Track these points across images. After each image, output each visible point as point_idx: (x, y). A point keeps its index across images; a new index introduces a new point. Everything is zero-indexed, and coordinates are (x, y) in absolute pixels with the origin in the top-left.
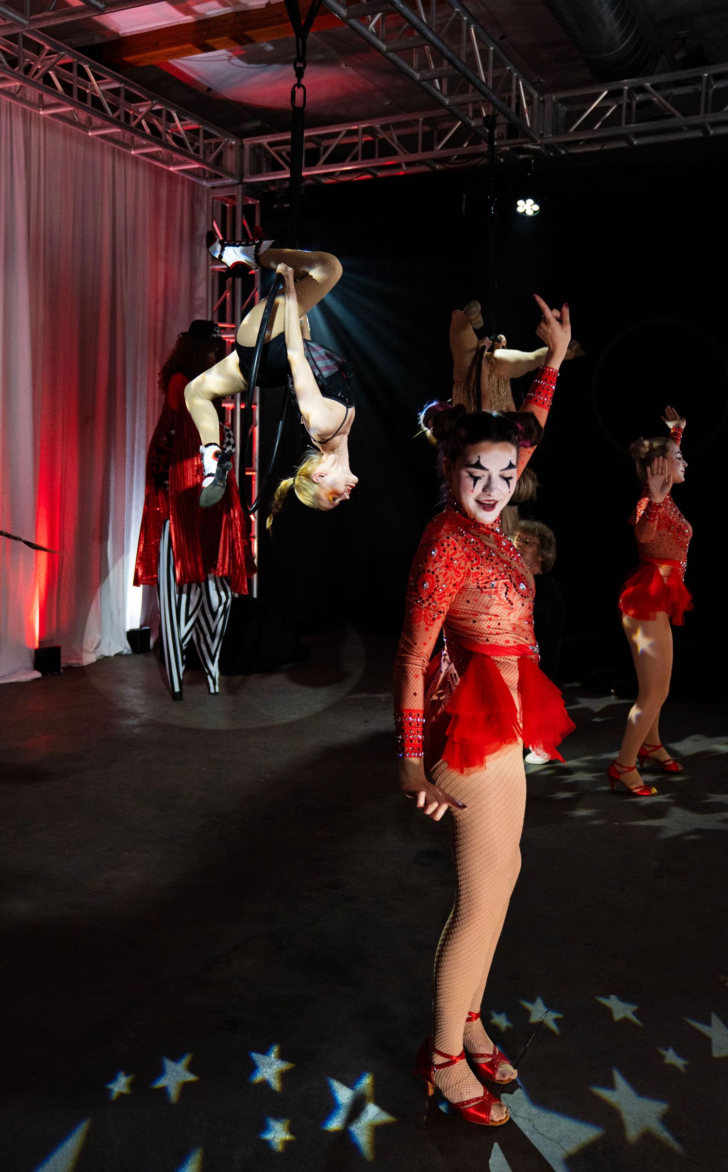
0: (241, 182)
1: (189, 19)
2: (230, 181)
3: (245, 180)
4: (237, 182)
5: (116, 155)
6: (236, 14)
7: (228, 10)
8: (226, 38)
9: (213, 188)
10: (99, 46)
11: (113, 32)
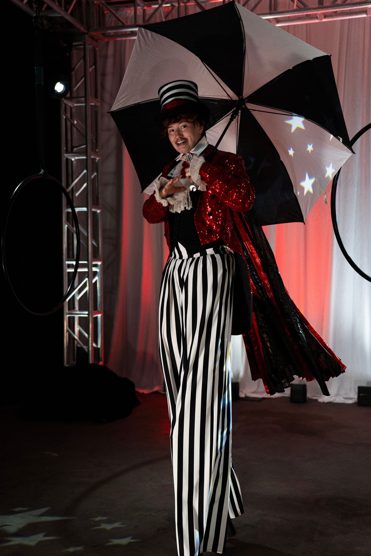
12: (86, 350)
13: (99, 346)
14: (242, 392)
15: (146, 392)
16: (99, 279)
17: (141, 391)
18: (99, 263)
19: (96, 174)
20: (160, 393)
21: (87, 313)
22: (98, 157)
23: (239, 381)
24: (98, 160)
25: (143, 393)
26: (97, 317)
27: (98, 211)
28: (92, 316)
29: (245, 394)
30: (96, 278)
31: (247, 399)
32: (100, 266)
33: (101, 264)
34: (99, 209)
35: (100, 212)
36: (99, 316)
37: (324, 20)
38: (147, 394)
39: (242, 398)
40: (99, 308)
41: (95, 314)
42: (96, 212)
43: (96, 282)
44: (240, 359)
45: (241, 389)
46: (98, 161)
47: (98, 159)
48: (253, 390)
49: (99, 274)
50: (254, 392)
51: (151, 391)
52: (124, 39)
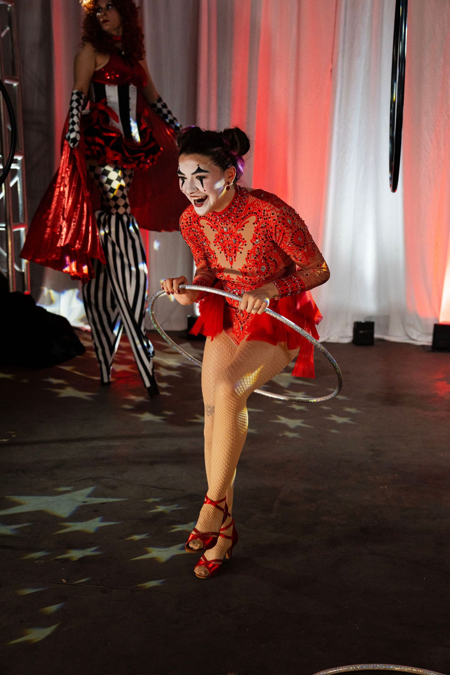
12: (5, 275)
13: (23, 271)
16: (20, 180)
18: (19, 158)
19: (8, 28)
21: (4, 225)
22: (11, 3)
24: (10, 7)
26: (19, 232)
27: (15, 84)
28: (11, 230)
30: (17, 179)
32: (20, 162)
33: (22, 160)
34: (15, 80)
35: (18, 86)
36: (22, 229)
40: (21, 220)
41: (15, 227)
42: (12, 85)
43: (16, 184)
46: (10, 9)
47: (10, 5)
49: (20, 172)
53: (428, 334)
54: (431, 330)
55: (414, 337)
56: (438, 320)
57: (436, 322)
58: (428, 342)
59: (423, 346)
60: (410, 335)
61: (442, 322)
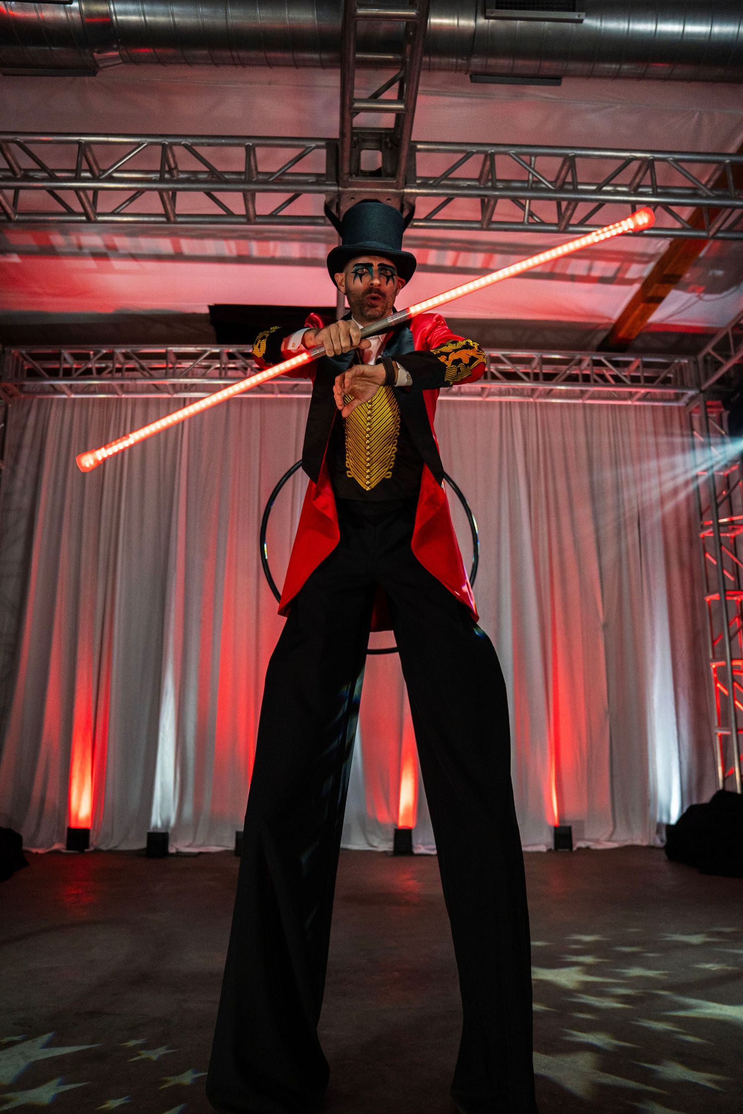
0: (701, 392)
1: (637, 287)
2: (691, 393)
3: (703, 388)
4: (698, 392)
5: (638, 410)
6: (658, 264)
7: (652, 265)
8: (656, 285)
9: (687, 405)
10: (606, 339)
11: (607, 324)
14: (172, 846)
15: (41, 851)
17: (34, 851)
20: (61, 853)
23: (169, 831)
25: (37, 853)
29: (177, 849)
31: (179, 854)
37: (279, 396)
38: (42, 855)
39: (172, 855)
44: (172, 801)
45: (171, 842)
48: (187, 843)
50: (188, 846)
51: (48, 850)
52: (45, 397)
53: (388, 840)
54: (391, 836)
55: (375, 844)
56: (397, 824)
57: (396, 827)
58: (389, 848)
59: (385, 852)
60: (371, 842)
61: (402, 826)
